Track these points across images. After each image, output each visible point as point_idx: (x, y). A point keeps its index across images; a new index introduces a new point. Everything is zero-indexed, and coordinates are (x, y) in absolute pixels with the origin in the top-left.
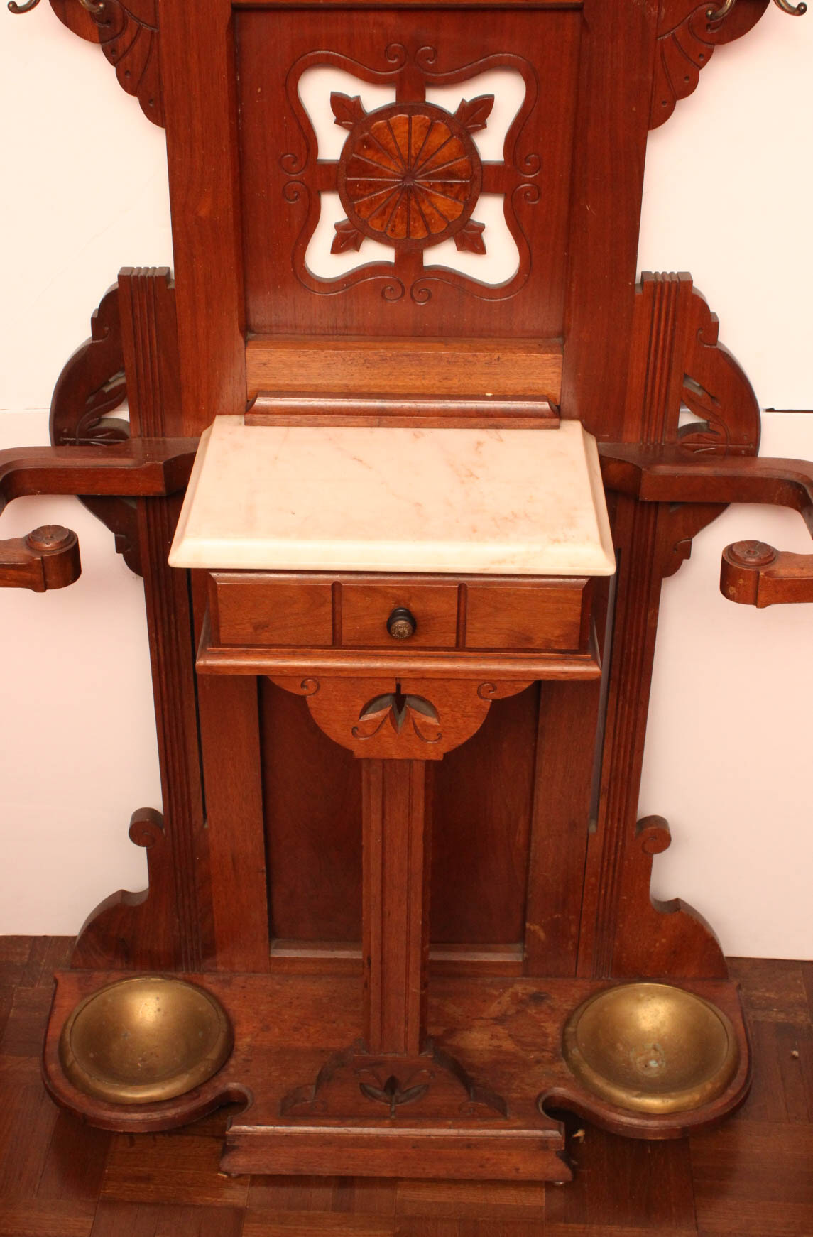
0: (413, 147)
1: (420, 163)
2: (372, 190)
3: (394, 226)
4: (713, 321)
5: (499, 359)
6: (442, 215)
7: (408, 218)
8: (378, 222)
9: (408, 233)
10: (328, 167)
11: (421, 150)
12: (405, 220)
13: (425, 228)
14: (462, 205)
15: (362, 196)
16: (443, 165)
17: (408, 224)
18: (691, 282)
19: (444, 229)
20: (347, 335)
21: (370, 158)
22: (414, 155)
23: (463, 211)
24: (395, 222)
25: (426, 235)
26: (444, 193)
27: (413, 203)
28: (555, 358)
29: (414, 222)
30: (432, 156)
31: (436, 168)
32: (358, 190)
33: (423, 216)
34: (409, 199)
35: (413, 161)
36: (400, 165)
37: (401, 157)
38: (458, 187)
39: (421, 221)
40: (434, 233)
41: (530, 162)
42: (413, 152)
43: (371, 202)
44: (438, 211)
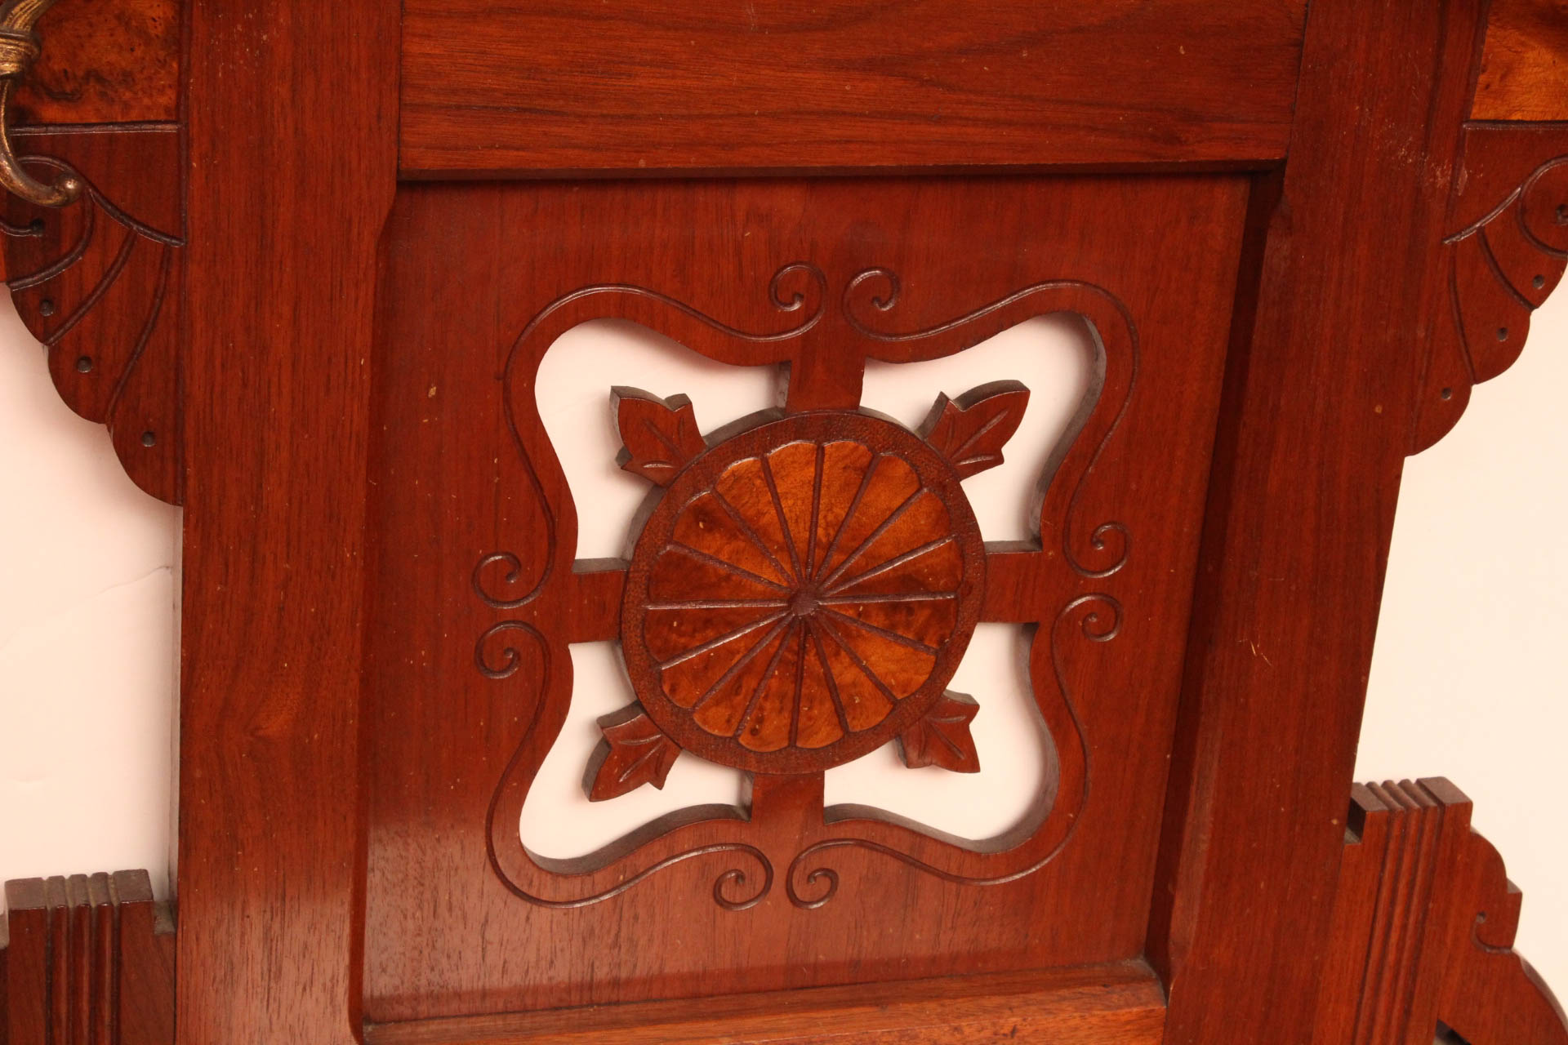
0: (821, 521)
1: (836, 558)
2: (710, 633)
3: (760, 721)
4: (1510, 891)
5: (1014, 1031)
6: (879, 686)
7: (797, 700)
8: (722, 712)
9: (794, 733)
10: (601, 577)
11: (841, 526)
12: (789, 705)
13: (835, 720)
14: (933, 658)
15: (686, 650)
16: (891, 561)
17: (796, 711)
18: (1466, 807)
19: (880, 719)
20: (617, 1003)
21: (716, 550)
22: (824, 540)
23: (931, 674)
24: (761, 709)
25: (838, 734)
26: (889, 630)
27: (811, 658)
28: (1149, 1014)
29: (810, 708)
30: (866, 540)
31: (874, 569)
32: (674, 636)
33: (833, 689)
34: (802, 652)
35: (819, 553)
36: (787, 567)
37: (788, 547)
38: (926, 612)
39: (828, 706)
40: (857, 729)
41: (1103, 543)
42: (820, 531)
43: (707, 663)
44: (870, 675)
